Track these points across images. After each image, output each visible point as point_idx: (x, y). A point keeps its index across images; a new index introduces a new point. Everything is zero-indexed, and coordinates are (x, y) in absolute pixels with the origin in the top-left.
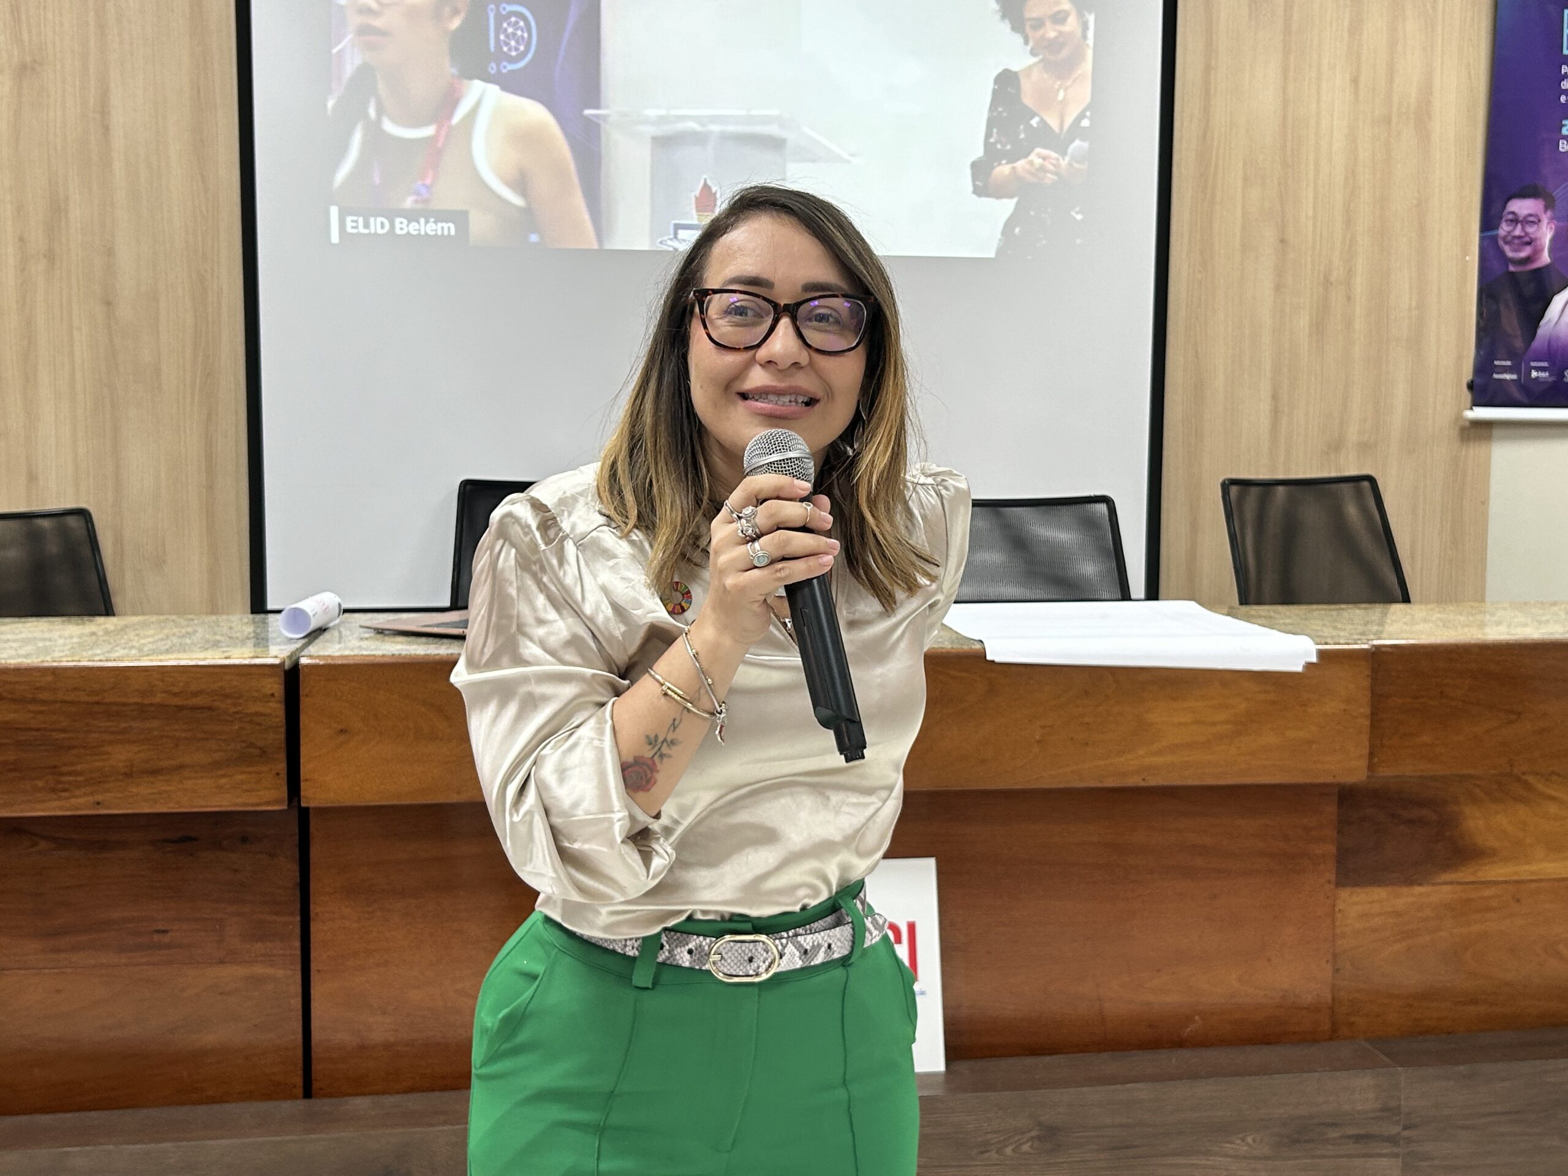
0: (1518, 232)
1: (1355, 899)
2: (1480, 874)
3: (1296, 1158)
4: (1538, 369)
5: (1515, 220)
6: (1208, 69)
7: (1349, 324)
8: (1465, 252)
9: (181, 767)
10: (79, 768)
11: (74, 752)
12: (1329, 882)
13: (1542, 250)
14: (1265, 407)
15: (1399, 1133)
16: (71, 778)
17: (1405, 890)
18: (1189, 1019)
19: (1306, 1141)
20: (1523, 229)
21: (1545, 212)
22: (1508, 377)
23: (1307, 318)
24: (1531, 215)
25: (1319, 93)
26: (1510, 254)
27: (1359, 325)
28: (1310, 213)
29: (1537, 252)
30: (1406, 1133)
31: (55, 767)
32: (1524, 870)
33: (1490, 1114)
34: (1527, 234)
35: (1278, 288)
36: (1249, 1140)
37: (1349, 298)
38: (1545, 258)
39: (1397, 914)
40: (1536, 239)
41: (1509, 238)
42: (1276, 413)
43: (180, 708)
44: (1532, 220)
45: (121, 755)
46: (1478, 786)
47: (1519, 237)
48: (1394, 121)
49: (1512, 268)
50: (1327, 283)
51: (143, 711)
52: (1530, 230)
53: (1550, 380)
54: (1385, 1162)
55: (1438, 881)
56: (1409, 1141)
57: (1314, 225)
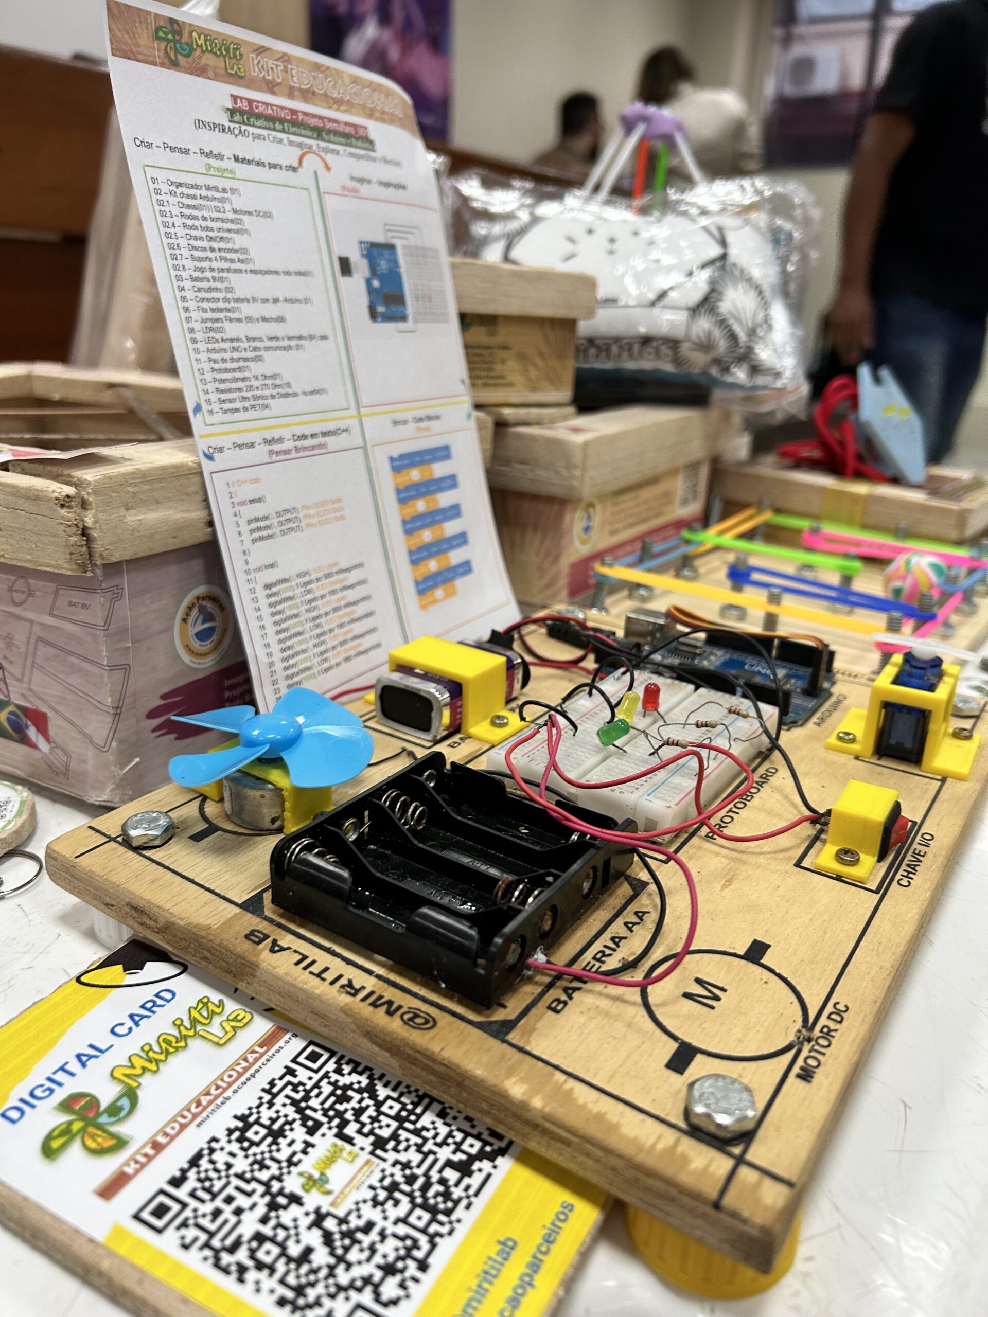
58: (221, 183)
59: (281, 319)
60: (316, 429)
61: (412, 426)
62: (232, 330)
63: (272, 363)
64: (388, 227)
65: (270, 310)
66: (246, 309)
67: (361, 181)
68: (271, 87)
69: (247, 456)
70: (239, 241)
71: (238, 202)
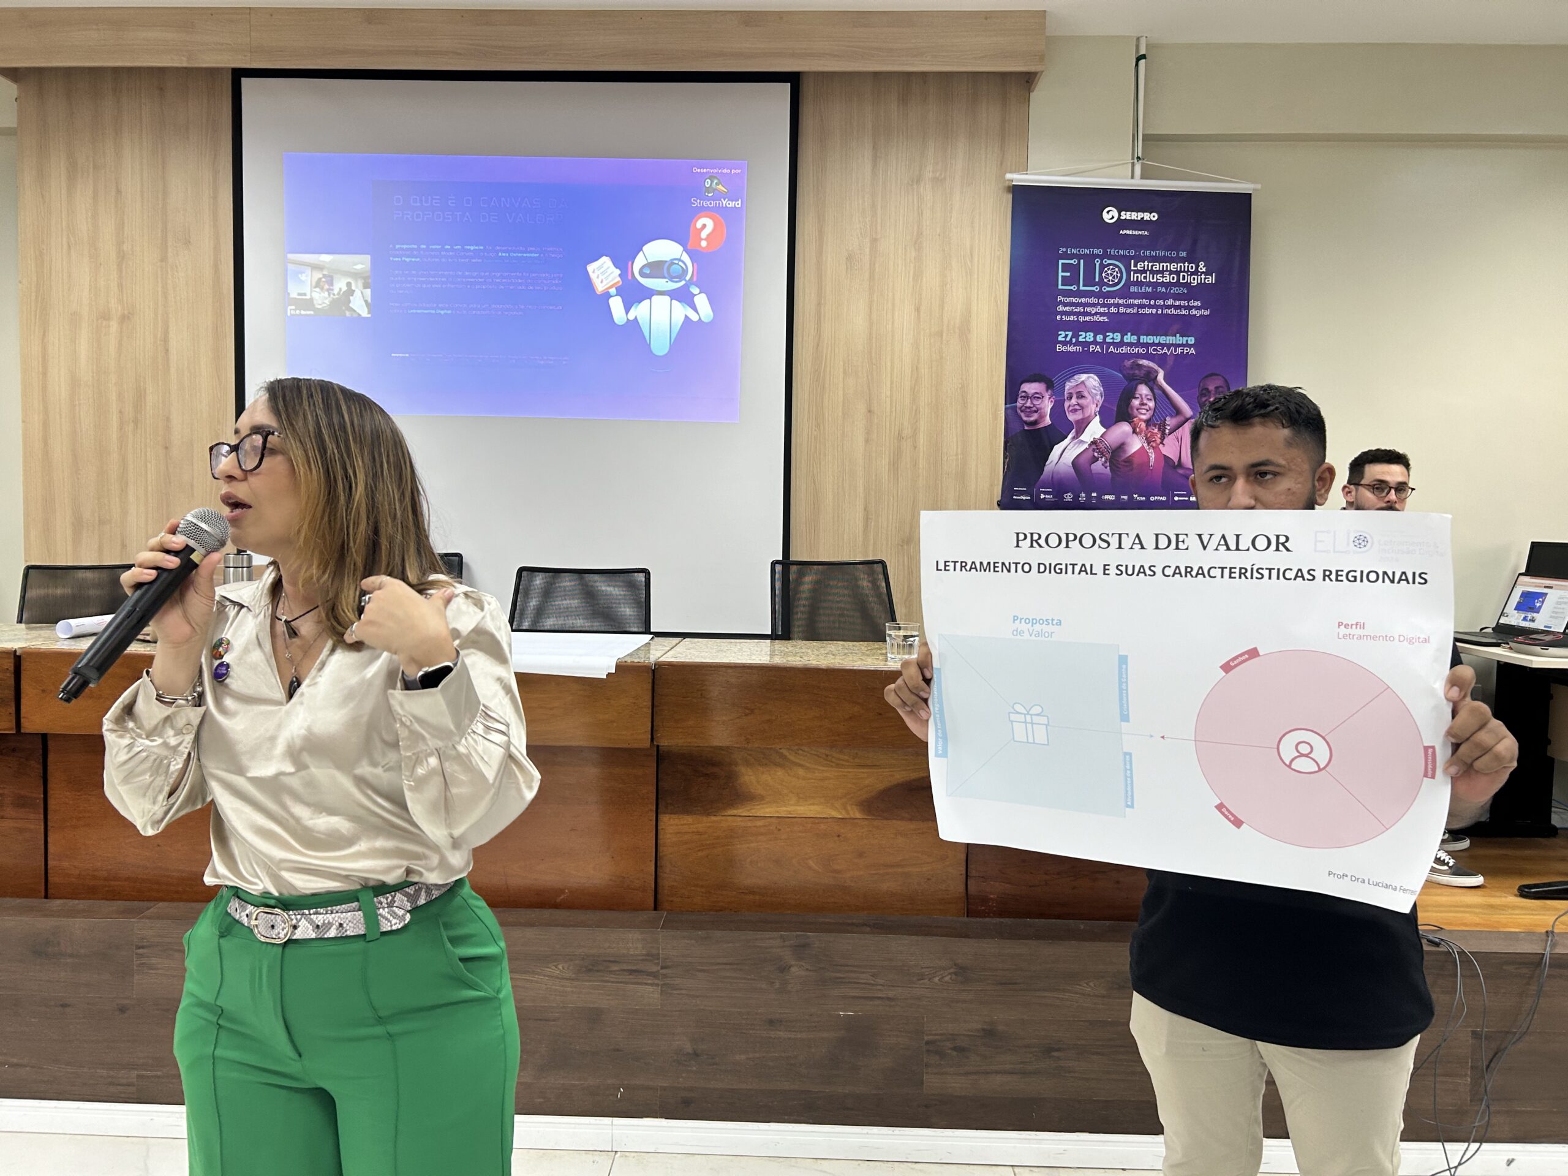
0: (1029, 404)
1: (672, 822)
2: (753, 811)
3: (590, 981)
4: (1045, 493)
5: (1026, 397)
6: (819, 304)
7: (915, 464)
8: (995, 417)
12: (651, 810)
13: (1046, 416)
14: (859, 515)
15: (658, 971)
17: (705, 819)
18: (562, 891)
19: (598, 971)
20: (1032, 403)
21: (1047, 391)
22: (1024, 498)
23: (887, 460)
24: (1037, 393)
25: (893, 318)
26: (1025, 419)
27: (922, 463)
28: (888, 393)
29: (1042, 417)
30: (664, 971)
32: (783, 810)
33: (719, 964)
34: (1034, 405)
35: (867, 441)
36: (560, 967)
37: (915, 447)
38: (1048, 421)
39: (699, 833)
40: (1041, 409)
41: (1023, 408)
42: (867, 520)
44: (1038, 396)
46: (750, 755)
47: (1030, 408)
48: (944, 335)
49: (1026, 428)
50: (900, 437)
52: (1036, 403)
53: (1053, 500)
54: (650, 988)
55: (726, 814)
56: (665, 976)
57: (891, 401)
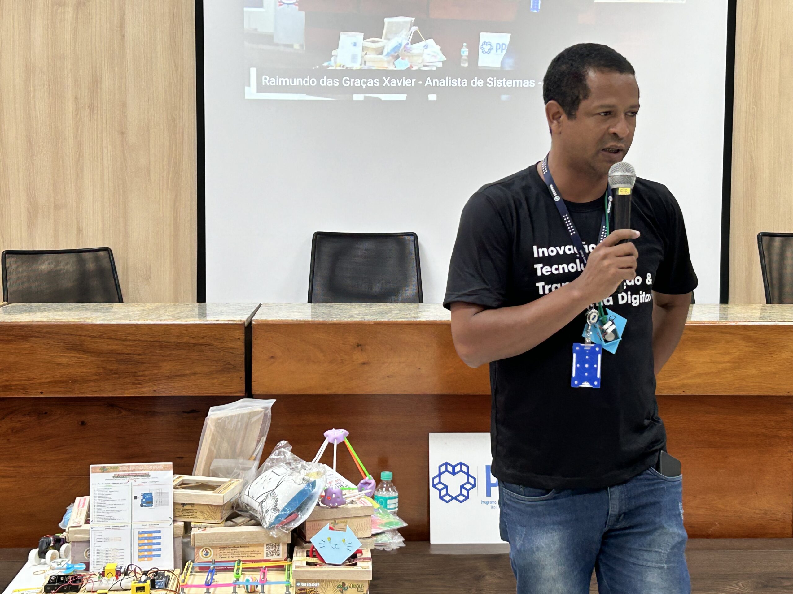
9: (195, 374)
10: (146, 373)
11: (145, 365)
16: (142, 378)
18: (712, 523)
19: (772, 587)
31: (135, 372)
36: (740, 584)
43: (195, 345)
45: (167, 367)
51: (178, 346)
58: (108, 488)
59: (115, 507)
60: (119, 525)
61: (148, 526)
62: (103, 510)
63: (111, 514)
64: (150, 490)
65: (114, 506)
66: (107, 506)
67: (145, 482)
68: (124, 471)
69: (100, 529)
70: (109, 496)
71: (111, 490)
